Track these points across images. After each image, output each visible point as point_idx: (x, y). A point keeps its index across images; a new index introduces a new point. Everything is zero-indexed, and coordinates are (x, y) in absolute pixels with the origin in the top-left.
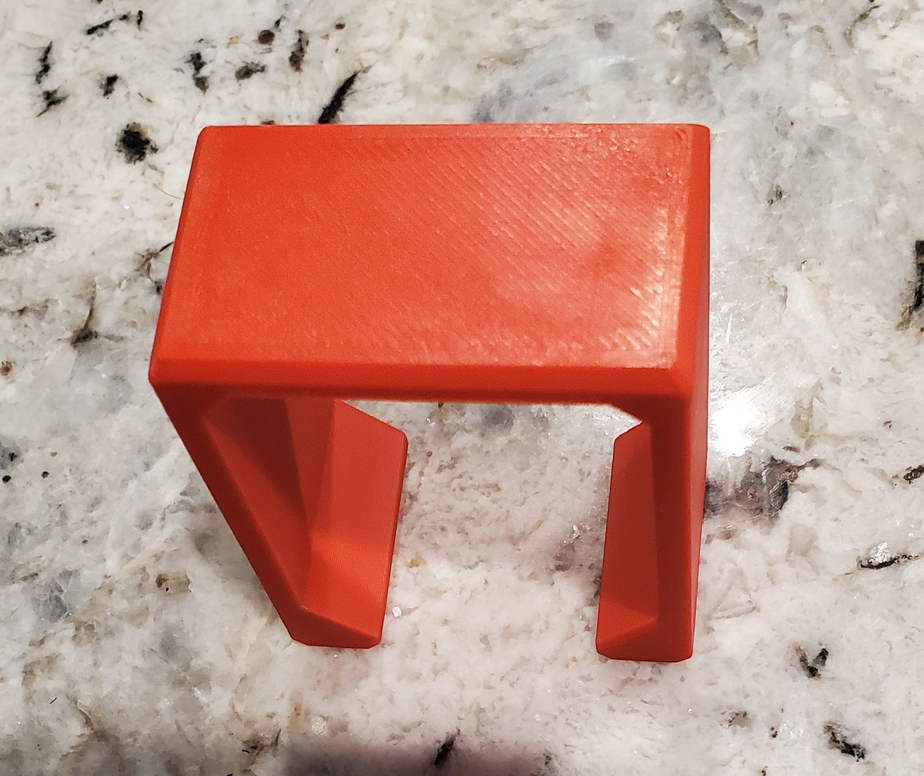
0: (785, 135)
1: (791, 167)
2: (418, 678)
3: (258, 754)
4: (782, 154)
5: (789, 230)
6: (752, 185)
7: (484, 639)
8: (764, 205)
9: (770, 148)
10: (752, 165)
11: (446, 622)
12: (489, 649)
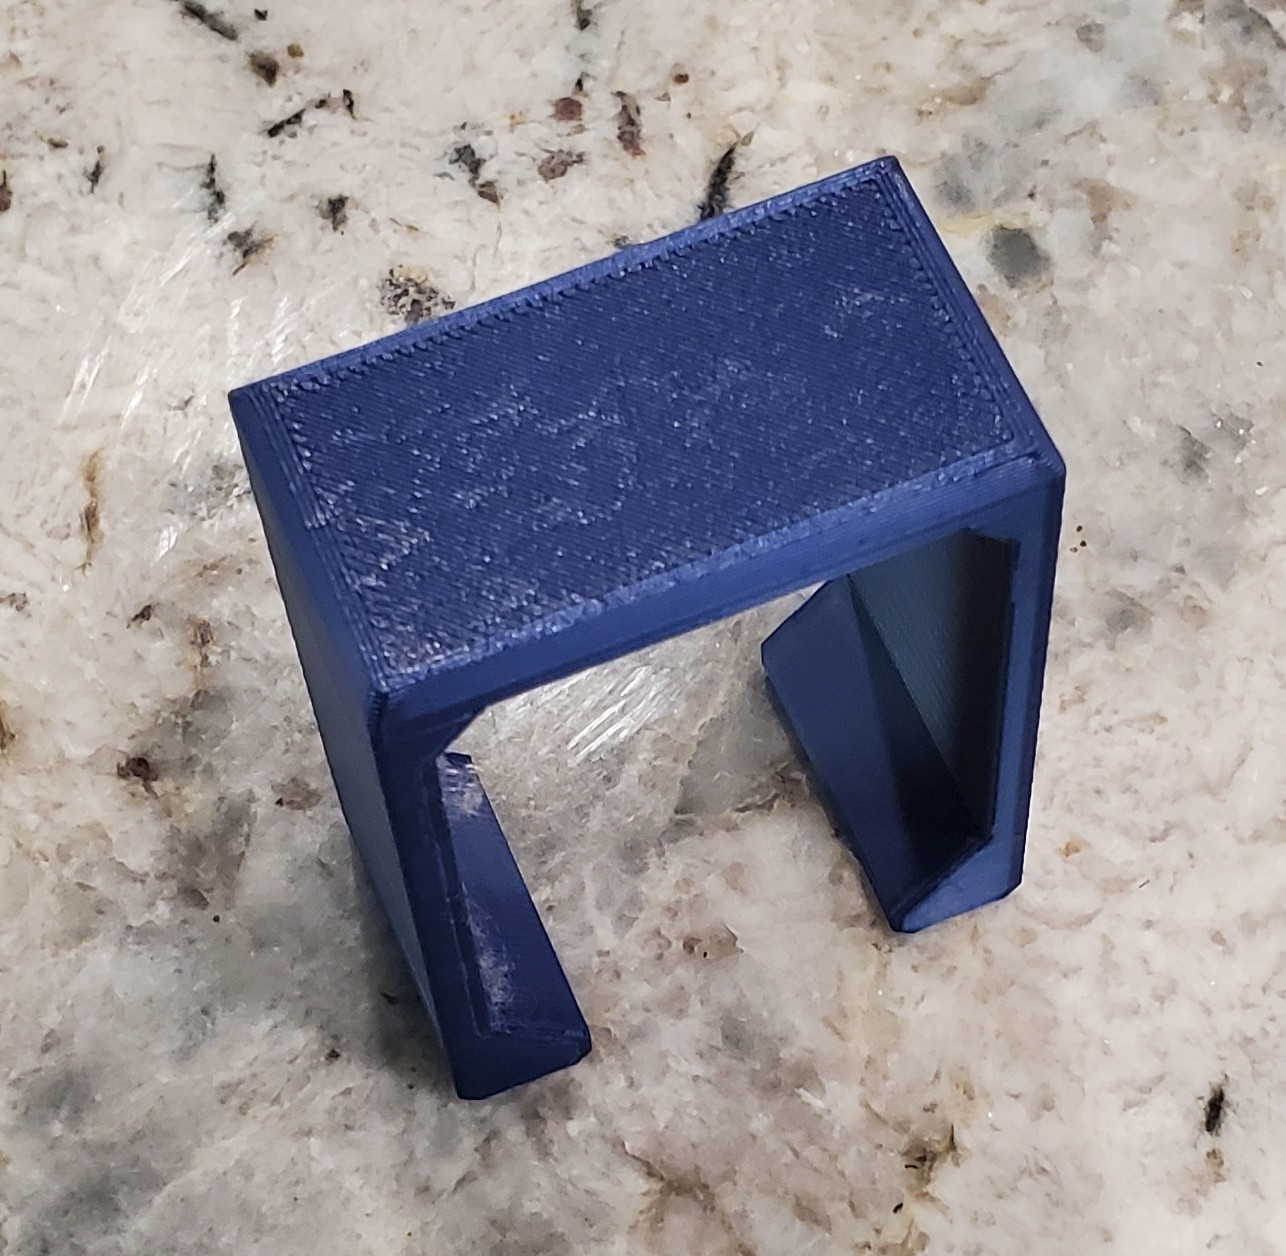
3: (930, 1168)
7: (1218, 938)
11: (1149, 924)
12: (1229, 951)
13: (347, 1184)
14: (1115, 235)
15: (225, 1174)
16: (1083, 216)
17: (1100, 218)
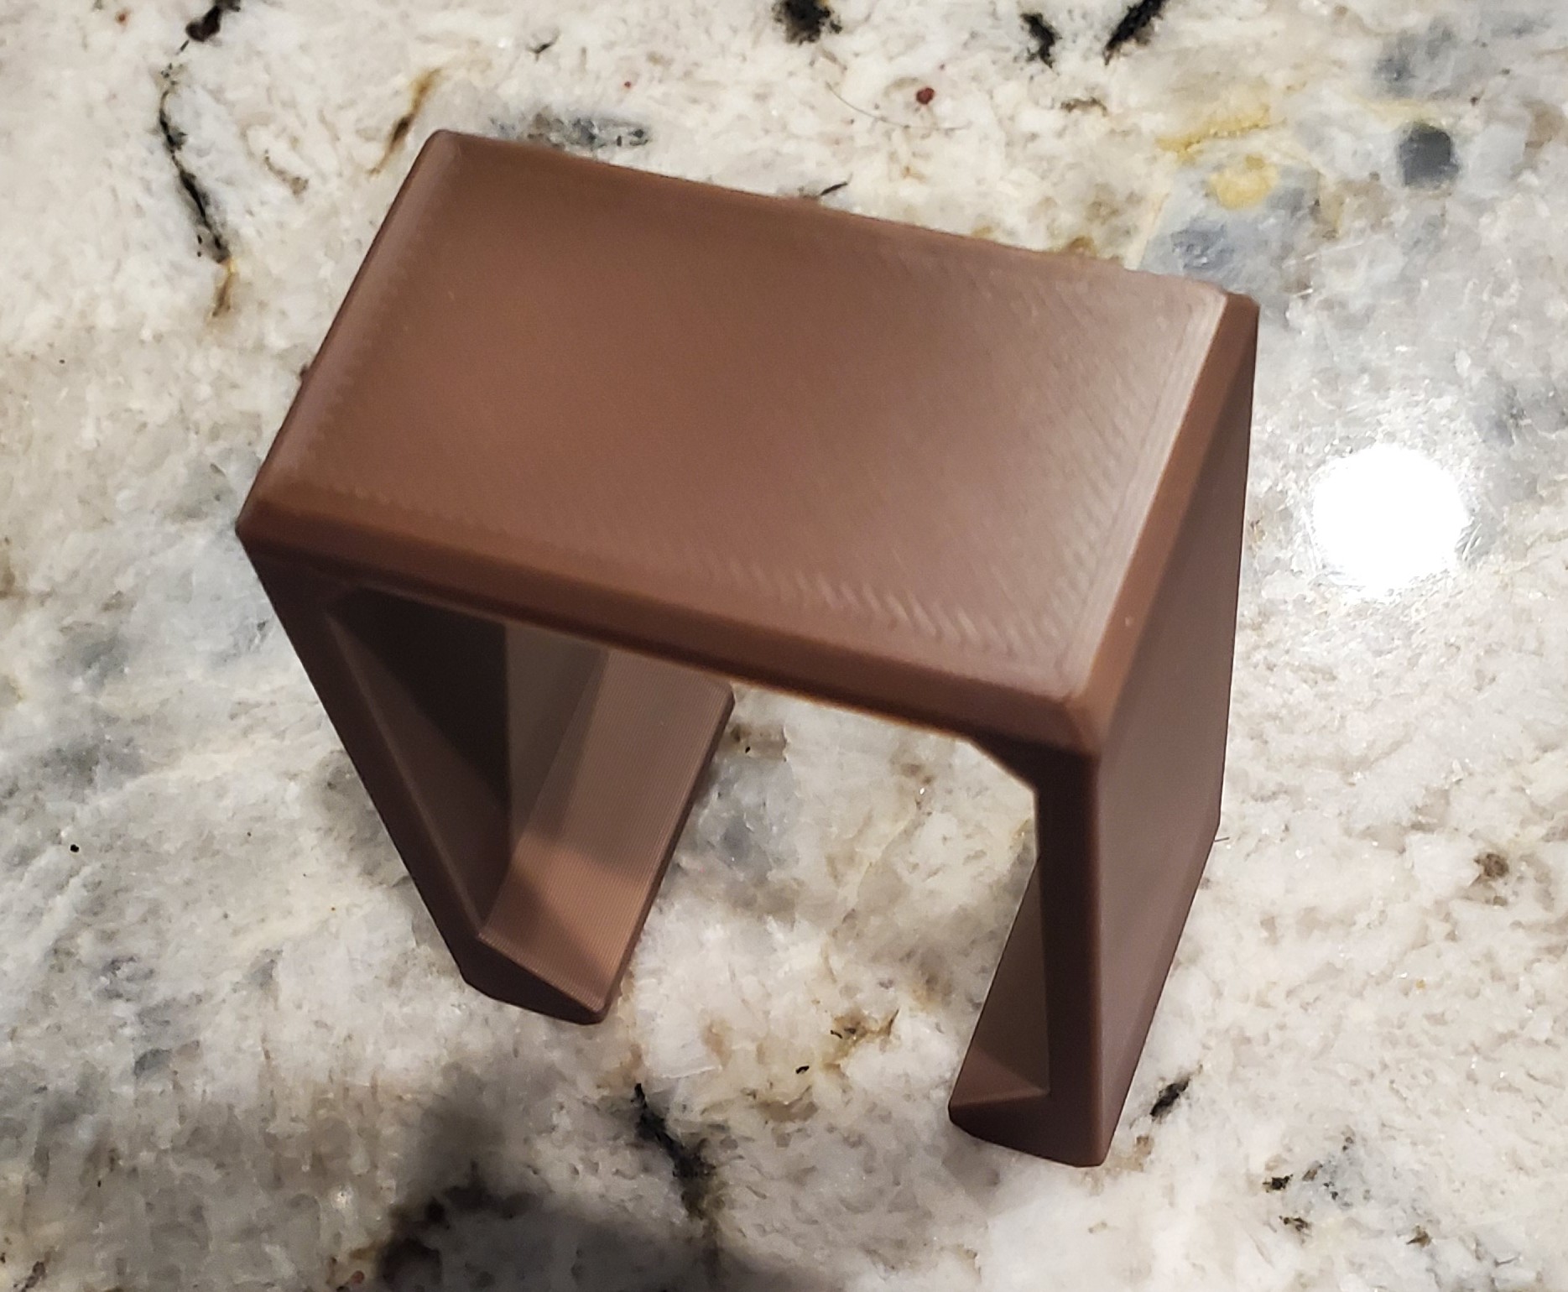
3: (855, 1042)
12: (1274, 941)
13: (301, 839)
14: (1542, 167)
15: (199, 785)
16: (1520, 136)
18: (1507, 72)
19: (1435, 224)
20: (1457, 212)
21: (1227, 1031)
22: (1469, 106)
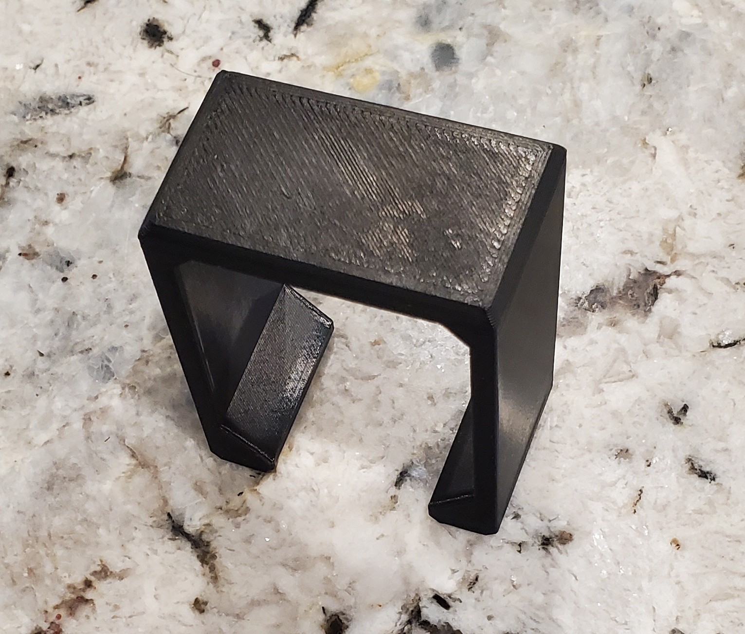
0: (654, 37)
1: (658, 60)
2: (381, 425)
3: (261, 479)
4: (652, 51)
5: (657, 105)
6: (629, 73)
7: (431, 398)
8: (638, 87)
9: (643, 47)
10: (629, 59)
11: (401, 385)
14: (495, 54)
16: (483, 42)
17: (490, 45)
18: (473, 14)
19: (452, 86)
20: (461, 79)
21: (421, 446)
22: (459, 32)
